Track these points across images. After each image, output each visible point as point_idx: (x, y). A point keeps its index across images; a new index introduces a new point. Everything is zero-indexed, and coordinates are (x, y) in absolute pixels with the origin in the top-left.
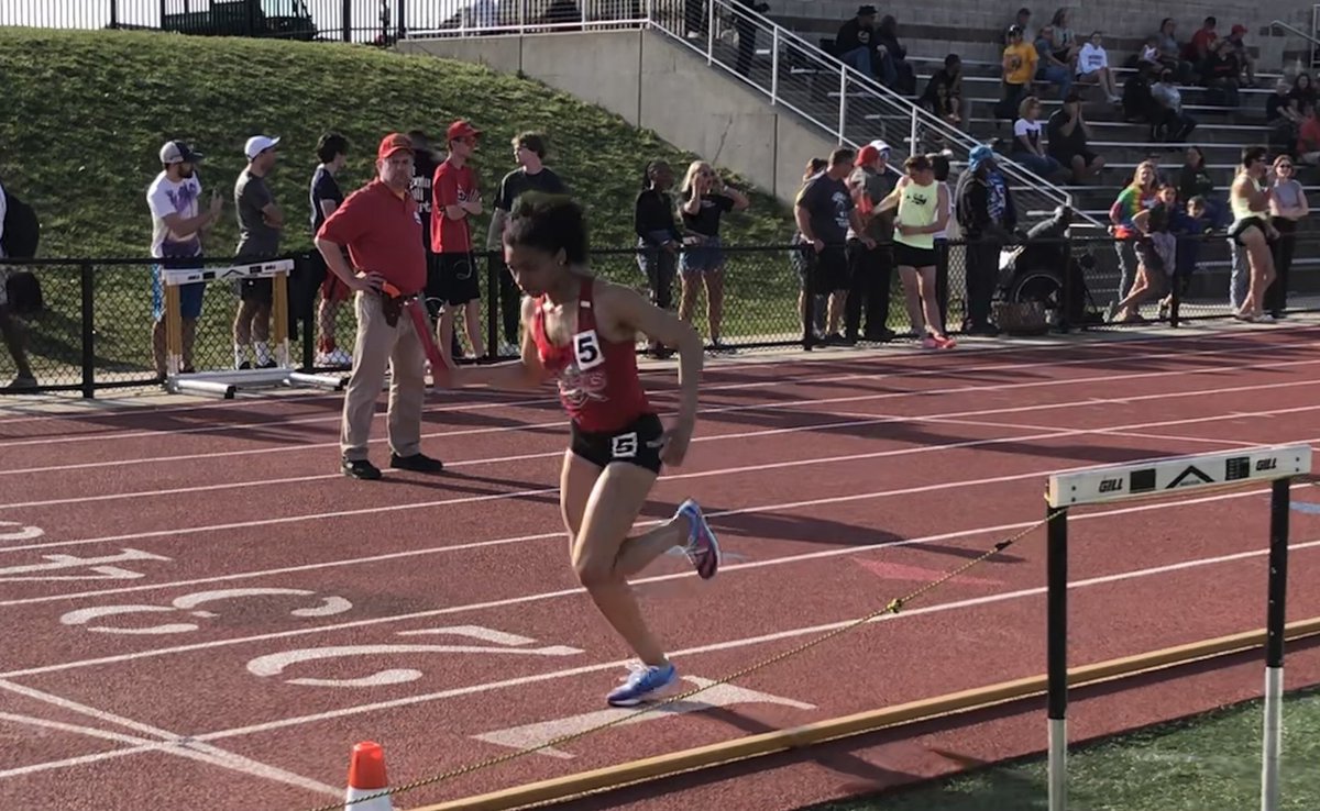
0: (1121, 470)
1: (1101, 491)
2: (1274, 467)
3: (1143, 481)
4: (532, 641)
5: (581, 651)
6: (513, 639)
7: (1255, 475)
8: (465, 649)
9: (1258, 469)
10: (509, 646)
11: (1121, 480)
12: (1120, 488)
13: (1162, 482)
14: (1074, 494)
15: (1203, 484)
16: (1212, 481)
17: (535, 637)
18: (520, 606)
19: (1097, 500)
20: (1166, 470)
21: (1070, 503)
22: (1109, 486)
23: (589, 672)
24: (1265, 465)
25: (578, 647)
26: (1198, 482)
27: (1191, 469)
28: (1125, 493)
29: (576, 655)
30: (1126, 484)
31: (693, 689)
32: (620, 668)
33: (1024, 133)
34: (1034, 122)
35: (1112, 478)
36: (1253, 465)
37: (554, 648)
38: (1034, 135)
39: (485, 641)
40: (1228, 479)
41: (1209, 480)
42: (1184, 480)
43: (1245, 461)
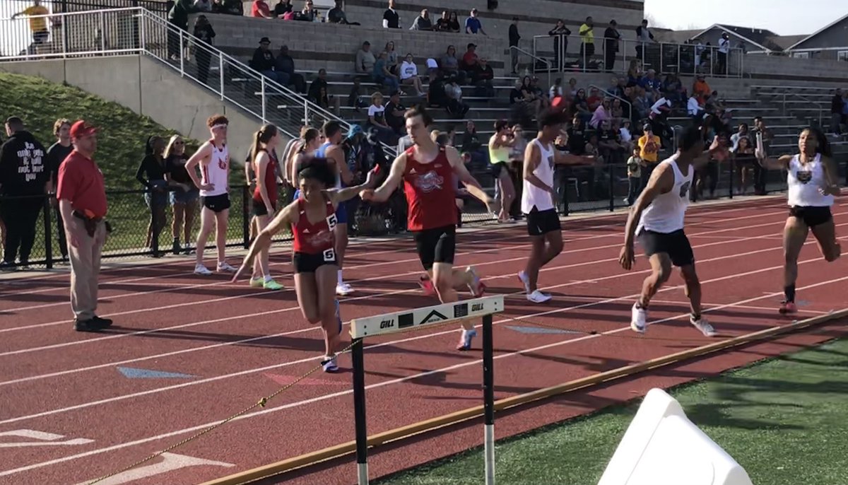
0: (393, 315)
1: (381, 327)
2: (482, 308)
3: (406, 321)
4: (62, 436)
5: (93, 441)
6: (51, 436)
7: (471, 314)
8: (18, 445)
9: (473, 310)
10: (48, 441)
11: (393, 321)
12: (392, 325)
13: (417, 321)
14: (366, 330)
15: (442, 320)
16: (447, 318)
17: (63, 434)
18: (55, 415)
19: (379, 333)
20: (419, 313)
21: (364, 335)
22: (385, 324)
23: (97, 454)
24: (477, 308)
25: (91, 438)
26: (438, 320)
27: (434, 312)
28: (396, 328)
29: (89, 444)
30: (396, 323)
31: (160, 459)
32: (117, 450)
33: (373, 114)
34: (379, 107)
35: (388, 320)
36: (470, 308)
37: (76, 440)
38: (380, 115)
39: (32, 438)
40: (455, 316)
41: (444, 318)
42: (430, 319)
43: (465, 306)
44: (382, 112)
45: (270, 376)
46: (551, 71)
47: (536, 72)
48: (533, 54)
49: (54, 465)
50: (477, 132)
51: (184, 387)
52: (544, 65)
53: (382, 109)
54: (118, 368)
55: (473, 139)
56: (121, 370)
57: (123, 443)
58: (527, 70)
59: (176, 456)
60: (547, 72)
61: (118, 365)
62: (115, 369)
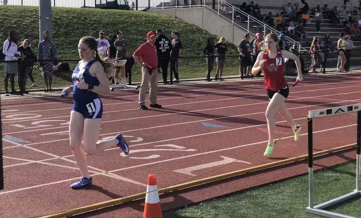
0: (324, 110)
1: (320, 114)
2: (358, 108)
3: (329, 112)
4: (185, 148)
5: (196, 150)
6: (181, 147)
7: (354, 110)
8: (170, 150)
9: (355, 109)
10: (180, 149)
11: (324, 112)
12: (324, 114)
13: (333, 112)
14: (314, 115)
15: (343, 112)
16: (344, 112)
17: (186, 147)
18: (181, 139)
19: (319, 116)
20: (334, 109)
21: (313, 117)
22: (321, 113)
23: (199, 155)
24: (356, 108)
25: (196, 149)
26: (341, 112)
27: (340, 109)
28: (325, 115)
29: (195, 151)
30: (325, 113)
31: (223, 159)
32: (206, 154)
33: (290, 30)
34: (292, 27)
35: (322, 111)
36: (353, 108)
37: (190, 149)
38: (292, 30)
39: (174, 148)
40: (348, 111)
41: (344, 111)
42: (338, 112)
43: (352, 107)
44: (293, 29)
45: (260, 129)
46: (360, 14)
47: (353, 15)
48: (352, 7)
49: (184, 158)
50: (330, 37)
51: (227, 131)
52: (357, 12)
53: (294, 28)
54: (201, 122)
55: (329, 39)
56: (203, 123)
57: (208, 152)
58: (350, 14)
59: (228, 158)
60: (358, 14)
61: (201, 121)
62: (201, 123)
